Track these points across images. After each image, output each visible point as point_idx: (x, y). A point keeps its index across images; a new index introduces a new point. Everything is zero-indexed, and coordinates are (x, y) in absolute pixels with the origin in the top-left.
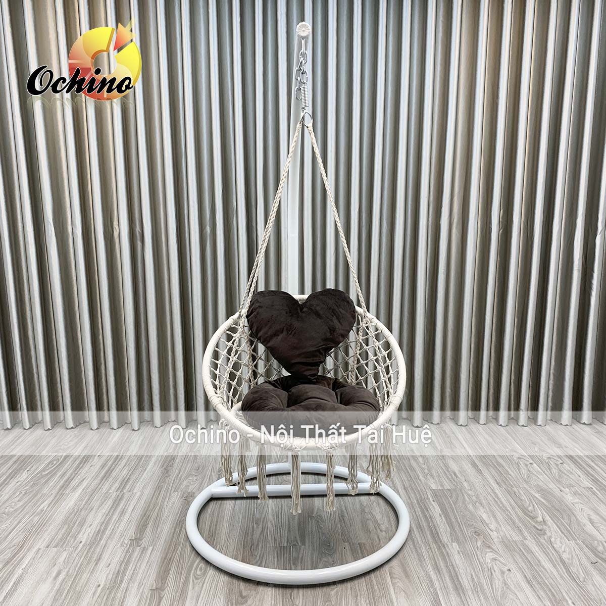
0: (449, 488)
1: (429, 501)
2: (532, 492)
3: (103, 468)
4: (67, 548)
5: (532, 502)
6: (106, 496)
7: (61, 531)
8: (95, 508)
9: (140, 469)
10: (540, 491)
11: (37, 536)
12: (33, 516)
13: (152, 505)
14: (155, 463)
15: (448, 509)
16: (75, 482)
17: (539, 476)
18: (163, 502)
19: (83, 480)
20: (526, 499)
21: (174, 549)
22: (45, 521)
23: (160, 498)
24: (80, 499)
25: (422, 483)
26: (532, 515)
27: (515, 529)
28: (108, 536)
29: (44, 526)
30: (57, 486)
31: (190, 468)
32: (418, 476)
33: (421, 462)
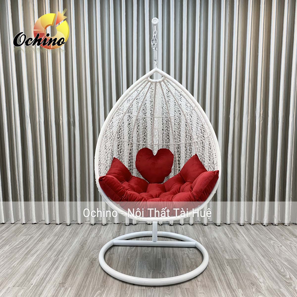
0: (236, 258)
1: (225, 265)
2: (282, 261)
3: (49, 244)
4: (24, 288)
5: (282, 267)
6: (49, 259)
7: (22, 278)
8: (42, 265)
9: (68, 246)
10: (287, 261)
11: (9, 280)
12: (8, 270)
13: (73, 264)
14: (77, 242)
15: (235, 270)
16: (34, 251)
17: (286, 253)
18: (79, 263)
19: (38, 250)
20: (279, 265)
21: (83, 289)
22: (15, 272)
23: (78, 261)
24: (35, 261)
25: (221, 255)
26: (283, 274)
27: (274, 282)
28: (47, 281)
29: (13, 275)
30: (23, 254)
31: (95, 245)
32: (219, 252)
33: (220, 244)
